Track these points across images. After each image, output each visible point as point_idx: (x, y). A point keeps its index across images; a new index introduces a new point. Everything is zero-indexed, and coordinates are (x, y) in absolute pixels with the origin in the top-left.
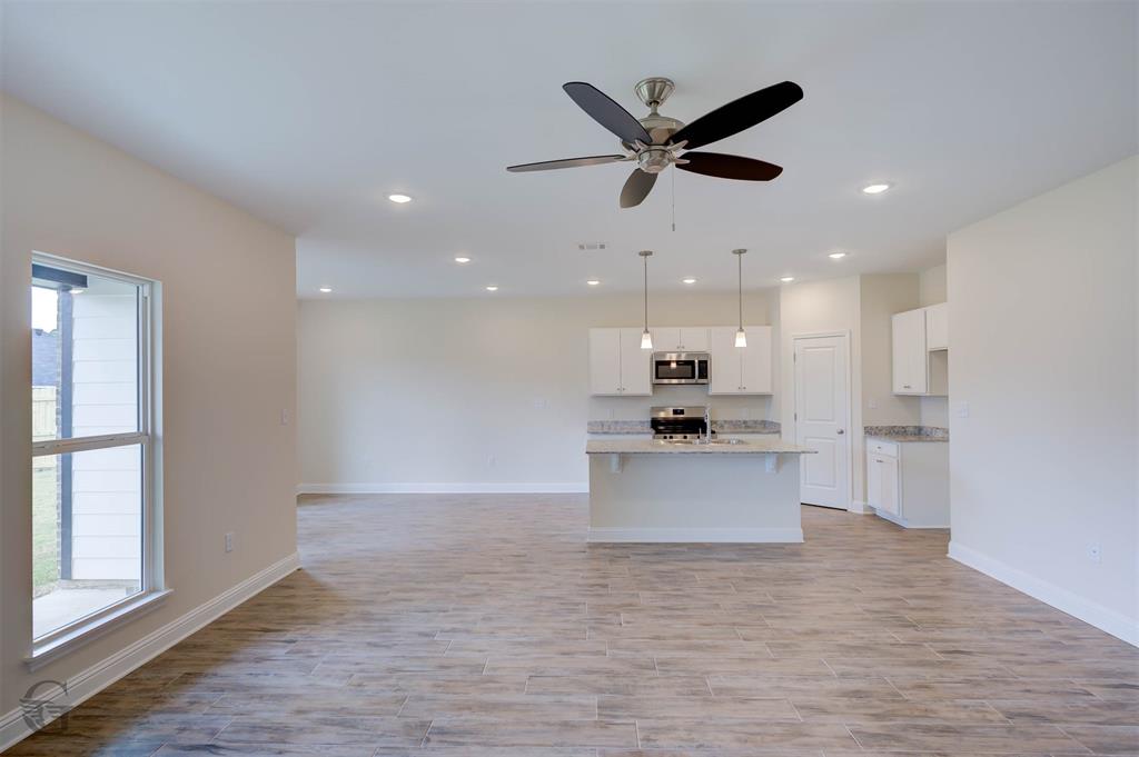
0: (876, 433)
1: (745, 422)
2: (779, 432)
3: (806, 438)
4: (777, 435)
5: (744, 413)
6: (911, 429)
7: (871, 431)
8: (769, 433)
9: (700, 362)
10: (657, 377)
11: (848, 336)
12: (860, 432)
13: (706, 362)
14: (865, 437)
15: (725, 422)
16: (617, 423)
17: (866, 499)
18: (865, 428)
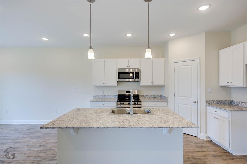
0: (211, 104)
1: (154, 96)
2: (167, 101)
3: (179, 104)
4: (167, 102)
5: (153, 93)
6: (227, 102)
7: (209, 103)
8: (163, 101)
9: (136, 72)
10: (119, 78)
11: (198, 60)
12: (204, 103)
13: (139, 72)
14: (206, 105)
15: (147, 96)
16: (105, 96)
17: (206, 133)
18: (207, 101)
